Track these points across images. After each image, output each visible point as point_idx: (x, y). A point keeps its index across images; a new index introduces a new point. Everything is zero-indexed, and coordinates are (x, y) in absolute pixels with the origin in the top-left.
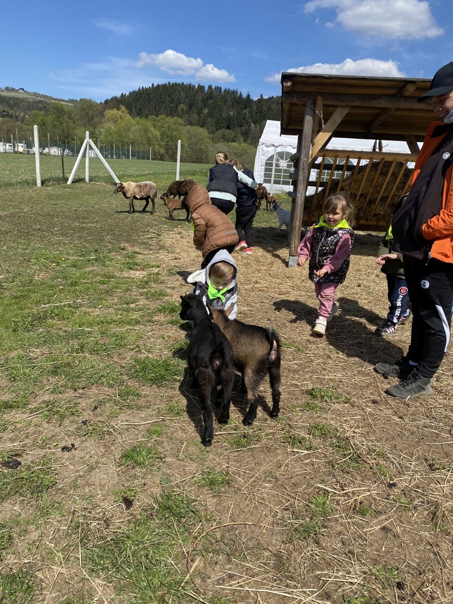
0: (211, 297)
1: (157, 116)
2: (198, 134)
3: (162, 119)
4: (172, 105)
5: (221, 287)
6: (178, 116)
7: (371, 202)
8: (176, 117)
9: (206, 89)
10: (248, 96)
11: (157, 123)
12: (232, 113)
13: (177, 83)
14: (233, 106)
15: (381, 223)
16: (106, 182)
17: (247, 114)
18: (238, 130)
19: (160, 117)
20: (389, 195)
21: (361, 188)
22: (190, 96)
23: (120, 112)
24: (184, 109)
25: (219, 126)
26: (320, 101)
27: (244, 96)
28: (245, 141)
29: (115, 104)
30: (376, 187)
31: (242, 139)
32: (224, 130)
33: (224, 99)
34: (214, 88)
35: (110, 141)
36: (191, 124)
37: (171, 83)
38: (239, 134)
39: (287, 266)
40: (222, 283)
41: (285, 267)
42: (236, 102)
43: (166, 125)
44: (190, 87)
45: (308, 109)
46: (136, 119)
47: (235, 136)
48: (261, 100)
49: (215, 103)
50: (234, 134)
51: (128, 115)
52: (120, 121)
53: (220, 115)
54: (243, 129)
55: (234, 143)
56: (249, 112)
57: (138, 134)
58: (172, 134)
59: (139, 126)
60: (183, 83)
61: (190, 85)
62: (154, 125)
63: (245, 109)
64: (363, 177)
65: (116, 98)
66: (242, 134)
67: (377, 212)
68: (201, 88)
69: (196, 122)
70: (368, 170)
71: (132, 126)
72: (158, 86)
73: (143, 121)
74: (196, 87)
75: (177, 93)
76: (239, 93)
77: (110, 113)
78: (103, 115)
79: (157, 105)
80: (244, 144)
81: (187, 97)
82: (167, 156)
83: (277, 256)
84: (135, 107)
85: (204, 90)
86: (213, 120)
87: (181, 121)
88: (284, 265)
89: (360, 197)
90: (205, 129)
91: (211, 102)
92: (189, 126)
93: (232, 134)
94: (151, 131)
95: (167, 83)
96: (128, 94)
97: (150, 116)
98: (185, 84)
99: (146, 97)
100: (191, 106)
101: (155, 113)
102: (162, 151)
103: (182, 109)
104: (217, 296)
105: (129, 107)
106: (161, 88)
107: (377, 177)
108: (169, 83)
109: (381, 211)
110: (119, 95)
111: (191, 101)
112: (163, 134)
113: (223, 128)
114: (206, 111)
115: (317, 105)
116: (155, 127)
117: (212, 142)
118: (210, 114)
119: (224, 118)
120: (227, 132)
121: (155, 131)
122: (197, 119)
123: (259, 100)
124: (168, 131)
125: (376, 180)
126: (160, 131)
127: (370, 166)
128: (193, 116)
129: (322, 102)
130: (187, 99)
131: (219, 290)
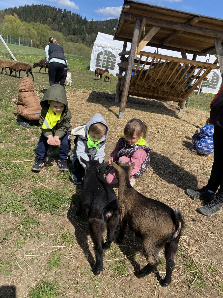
0: (89, 147)
1: (35, 23)
2: (58, 36)
3: (38, 24)
4: (43, 18)
5: (96, 140)
6: (47, 24)
7: (162, 84)
8: (46, 25)
9: (63, 11)
10: (85, 18)
11: (35, 27)
12: (76, 27)
13: (47, 5)
14: (77, 23)
15: (164, 96)
16: (6, 56)
17: (85, 28)
18: (79, 36)
19: (37, 23)
20: (172, 81)
21: (158, 76)
22: (54, 14)
23: (14, 17)
24: (50, 20)
25: (69, 33)
26: (144, 21)
27: (83, 18)
28: (83, 43)
29: (10, 12)
30: (166, 76)
31: (81, 42)
32: (72, 35)
33: (72, 18)
34: (67, 11)
35: (8, 33)
36: (54, 30)
37: (44, 5)
38: (80, 39)
39: (118, 118)
40: (97, 137)
41: (117, 118)
42: (79, 21)
43: (40, 28)
44: (54, 9)
45: (137, 25)
46: (23, 22)
47: (78, 40)
48: (92, 22)
49: (68, 20)
50: (77, 38)
51: (19, 20)
52: (13, 22)
53: (70, 27)
54: (82, 36)
55: (77, 43)
56: (86, 27)
57: (24, 32)
58: (43, 34)
59: (25, 27)
60: (50, 6)
61: (54, 8)
62: (33, 27)
63: (83, 25)
64: (160, 70)
65: (11, 9)
66: (82, 39)
67: (164, 90)
68: (60, 10)
69: (57, 29)
70: (164, 66)
71: (21, 26)
72: (36, 5)
73: (27, 24)
74: (57, 9)
75: (47, 11)
76: (80, 16)
77: (8, 17)
78: (4, 18)
79: (35, 16)
80: (82, 45)
81: (52, 14)
82: (40, 46)
83: (111, 111)
84: (23, 15)
85: (62, 12)
86: (66, 29)
87: (48, 27)
88: (116, 117)
89: (157, 81)
90: (62, 33)
91: (65, 19)
92: (53, 31)
93: (76, 38)
94: (32, 31)
95: (41, 5)
96: (18, 7)
97: (31, 22)
98: (51, 7)
99: (29, 11)
100: (54, 20)
101: (34, 21)
102: (38, 43)
103: (49, 21)
104: (93, 146)
105: (19, 15)
106: (37, 7)
107: (168, 70)
108: (42, 5)
109: (166, 89)
110: (13, 7)
111: (54, 17)
112: (38, 33)
113: (71, 34)
114: (62, 24)
115: (142, 23)
116: (34, 29)
117: (65, 41)
118: (65, 26)
119: (72, 29)
120: (73, 37)
121: (34, 31)
122: (57, 27)
123: (91, 22)
124: (41, 32)
125: (167, 72)
126: (37, 31)
127: (165, 64)
128: (55, 26)
129: (146, 22)
130: (52, 15)
131: (95, 142)
